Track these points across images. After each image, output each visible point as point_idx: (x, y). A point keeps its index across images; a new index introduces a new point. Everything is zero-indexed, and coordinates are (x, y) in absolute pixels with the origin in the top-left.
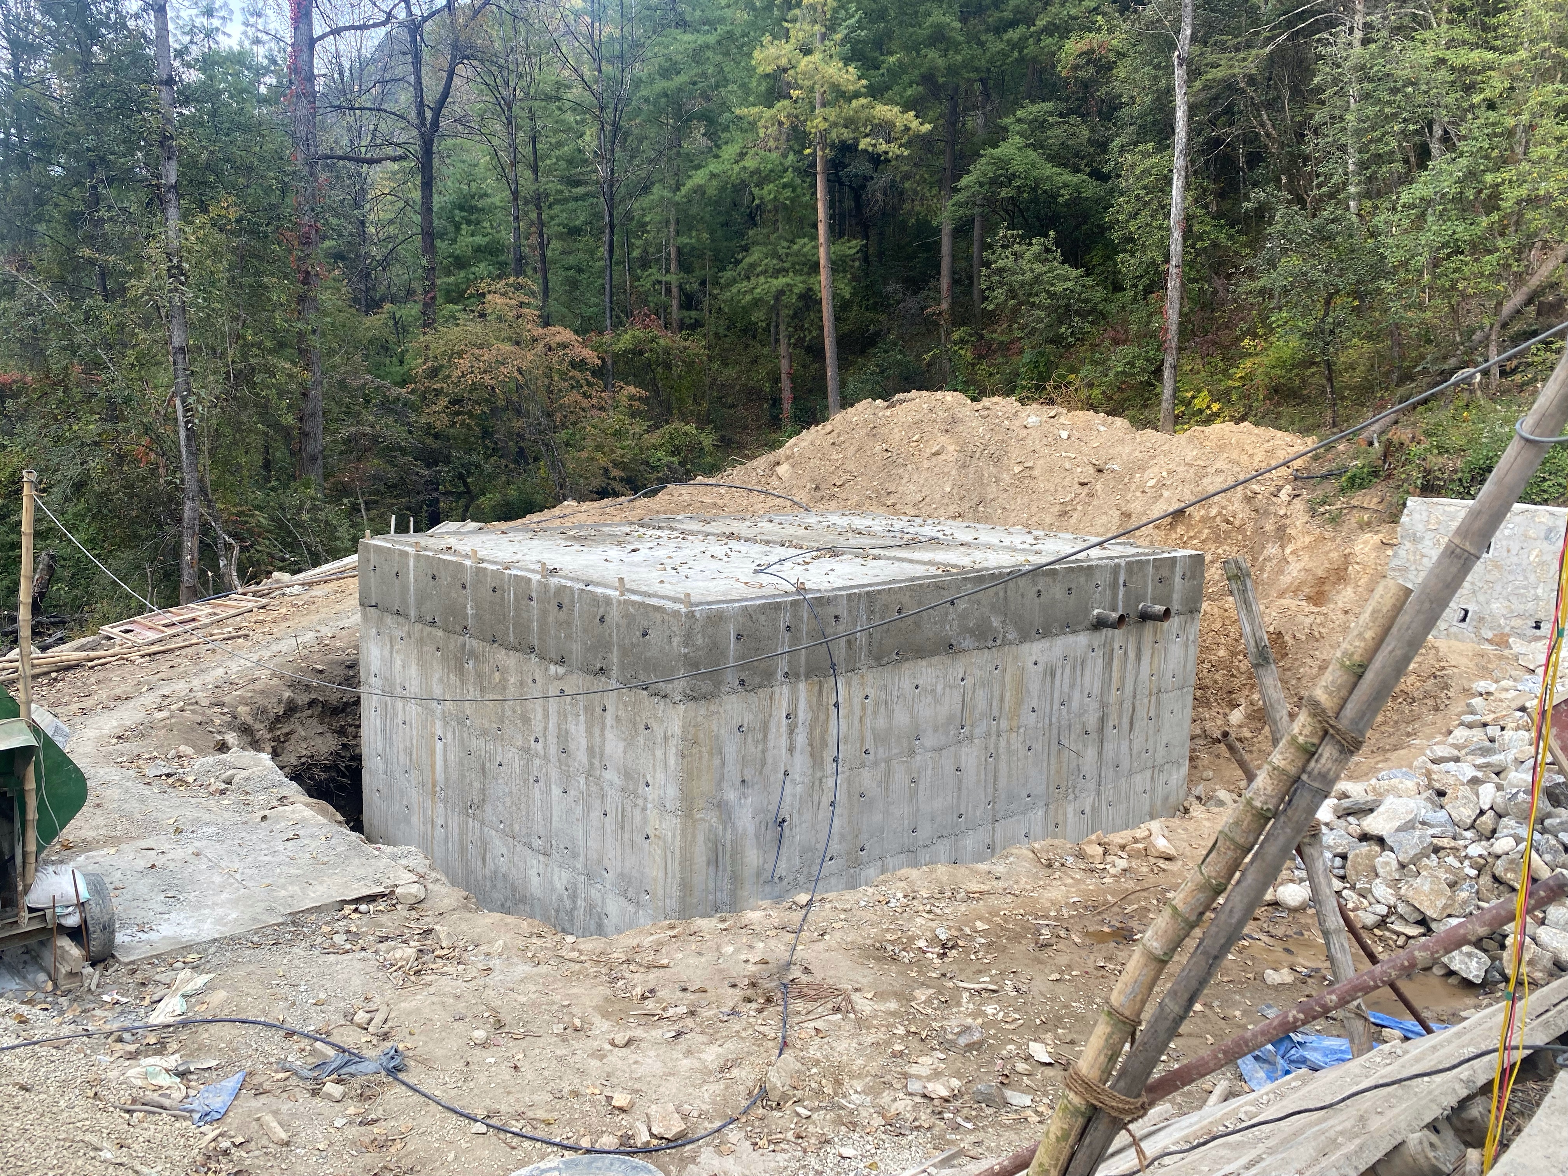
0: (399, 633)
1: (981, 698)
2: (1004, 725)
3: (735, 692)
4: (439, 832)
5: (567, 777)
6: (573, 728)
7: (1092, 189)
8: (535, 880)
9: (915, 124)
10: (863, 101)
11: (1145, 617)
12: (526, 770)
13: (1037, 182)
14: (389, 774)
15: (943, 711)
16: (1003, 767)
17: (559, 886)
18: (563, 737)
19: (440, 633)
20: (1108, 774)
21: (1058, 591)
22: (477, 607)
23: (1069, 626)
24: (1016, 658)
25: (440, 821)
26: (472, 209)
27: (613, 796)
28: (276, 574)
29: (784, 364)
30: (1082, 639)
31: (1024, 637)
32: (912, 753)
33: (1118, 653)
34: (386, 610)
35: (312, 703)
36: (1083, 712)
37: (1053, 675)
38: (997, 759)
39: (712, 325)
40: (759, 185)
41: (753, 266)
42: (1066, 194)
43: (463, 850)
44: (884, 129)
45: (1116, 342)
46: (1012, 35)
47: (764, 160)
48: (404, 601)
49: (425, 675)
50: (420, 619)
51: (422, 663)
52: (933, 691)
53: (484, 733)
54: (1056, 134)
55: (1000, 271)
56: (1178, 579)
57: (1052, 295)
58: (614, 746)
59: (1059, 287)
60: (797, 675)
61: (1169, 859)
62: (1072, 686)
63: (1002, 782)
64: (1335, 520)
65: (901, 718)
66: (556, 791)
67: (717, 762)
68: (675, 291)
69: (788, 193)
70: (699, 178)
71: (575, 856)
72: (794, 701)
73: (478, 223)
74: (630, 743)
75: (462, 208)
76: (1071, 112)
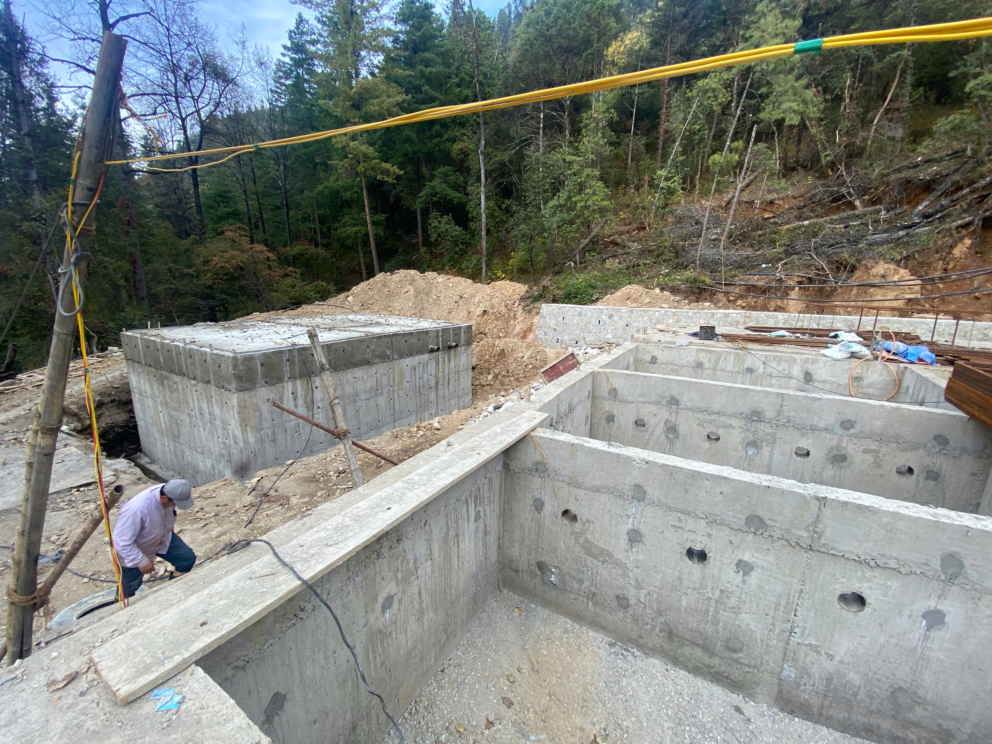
0: (140, 370)
1: (384, 379)
2: (396, 388)
3: (263, 386)
4: (167, 448)
5: (204, 424)
6: (202, 405)
7: (464, 199)
8: (201, 464)
9: (397, 171)
10: (377, 161)
11: (450, 347)
12: (191, 422)
13: (446, 195)
14: (147, 427)
15: (368, 386)
16: (397, 402)
17: (209, 465)
18: (200, 408)
19: (154, 370)
20: (441, 400)
21: (414, 340)
22: (164, 359)
23: (420, 352)
24: (398, 365)
25: (167, 444)
26: (225, 197)
27: (220, 430)
28: (110, 348)
29: (362, 260)
30: (426, 356)
31: (401, 357)
32: (355, 402)
33: (441, 360)
34: (134, 361)
35: (112, 401)
36: (429, 380)
37: (415, 369)
38: (394, 400)
39: (336, 246)
40: (345, 192)
41: (346, 222)
42: (456, 201)
43: (176, 455)
44: (387, 172)
45: (473, 254)
46: (436, 141)
47: (345, 182)
48: (140, 358)
49: (152, 387)
50: (146, 364)
51: (150, 383)
52: (363, 379)
53: (175, 409)
54: (452, 179)
55: (435, 227)
56: (462, 334)
57: (452, 237)
58: (217, 411)
59: (454, 234)
60: (295, 378)
61: (438, 430)
62: (423, 372)
63: (397, 407)
64: (530, 312)
65: (349, 390)
66: (202, 430)
67: (258, 414)
68: (319, 232)
69: (356, 195)
70: (320, 188)
71: (212, 454)
72: (295, 387)
73: (228, 202)
74: (222, 410)
75: (220, 197)
76: (457, 171)
